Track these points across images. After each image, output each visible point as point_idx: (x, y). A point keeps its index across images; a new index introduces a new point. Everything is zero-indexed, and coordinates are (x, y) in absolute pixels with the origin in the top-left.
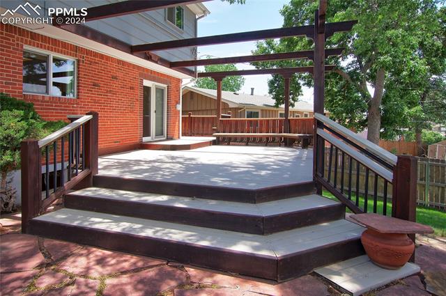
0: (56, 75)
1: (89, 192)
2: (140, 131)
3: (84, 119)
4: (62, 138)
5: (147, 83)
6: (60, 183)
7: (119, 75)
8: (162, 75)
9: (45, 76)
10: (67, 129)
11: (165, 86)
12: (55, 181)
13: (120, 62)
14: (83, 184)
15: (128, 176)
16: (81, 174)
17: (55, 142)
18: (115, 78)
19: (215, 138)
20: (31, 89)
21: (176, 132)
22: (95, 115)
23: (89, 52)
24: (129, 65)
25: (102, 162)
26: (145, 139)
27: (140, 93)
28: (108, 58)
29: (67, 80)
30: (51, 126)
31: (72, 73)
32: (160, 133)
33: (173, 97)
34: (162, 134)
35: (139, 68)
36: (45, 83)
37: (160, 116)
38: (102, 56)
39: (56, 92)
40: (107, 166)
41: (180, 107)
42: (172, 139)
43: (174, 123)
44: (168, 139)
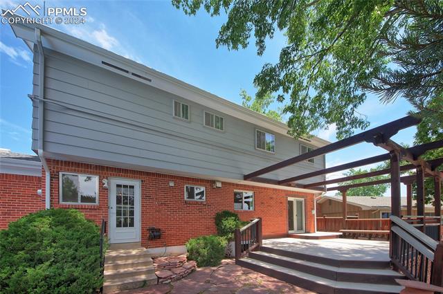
0: (245, 198)
1: (258, 253)
2: (287, 227)
3: (256, 220)
4: (248, 229)
5: (290, 199)
6: (248, 248)
7: (274, 196)
8: (300, 193)
9: (241, 199)
10: (249, 225)
11: (303, 199)
12: (246, 247)
13: (274, 189)
14: (256, 249)
15: (275, 248)
16: (255, 245)
17: (245, 230)
18: (271, 198)
19: (341, 234)
20: (237, 206)
21: (312, 228)
22: (261, 219)
23: (259, 188)
24: (279, 190)
25: (264, 241)
26: (290, 232)
27: (286, 206)
28: (268, 189)
29: (250, 200)
30: (244, 224)
31: (252, 197)
32: (300, 228)
33: (309, 206)
34: (302, 229)
35: (285, 191)
36: (241, 202)
37: (300, 218)
38: (265, 188)
39: (245, 206)
40: (266, 243)
41: (314, 212)
42: (309, 232)
43: (311, 222)
44: (306, 232)
